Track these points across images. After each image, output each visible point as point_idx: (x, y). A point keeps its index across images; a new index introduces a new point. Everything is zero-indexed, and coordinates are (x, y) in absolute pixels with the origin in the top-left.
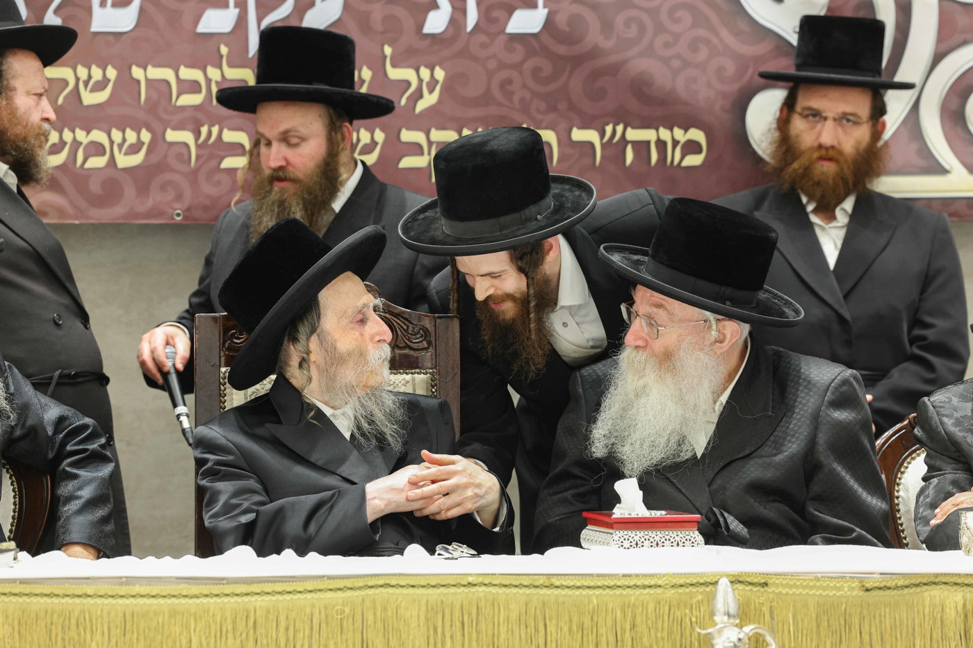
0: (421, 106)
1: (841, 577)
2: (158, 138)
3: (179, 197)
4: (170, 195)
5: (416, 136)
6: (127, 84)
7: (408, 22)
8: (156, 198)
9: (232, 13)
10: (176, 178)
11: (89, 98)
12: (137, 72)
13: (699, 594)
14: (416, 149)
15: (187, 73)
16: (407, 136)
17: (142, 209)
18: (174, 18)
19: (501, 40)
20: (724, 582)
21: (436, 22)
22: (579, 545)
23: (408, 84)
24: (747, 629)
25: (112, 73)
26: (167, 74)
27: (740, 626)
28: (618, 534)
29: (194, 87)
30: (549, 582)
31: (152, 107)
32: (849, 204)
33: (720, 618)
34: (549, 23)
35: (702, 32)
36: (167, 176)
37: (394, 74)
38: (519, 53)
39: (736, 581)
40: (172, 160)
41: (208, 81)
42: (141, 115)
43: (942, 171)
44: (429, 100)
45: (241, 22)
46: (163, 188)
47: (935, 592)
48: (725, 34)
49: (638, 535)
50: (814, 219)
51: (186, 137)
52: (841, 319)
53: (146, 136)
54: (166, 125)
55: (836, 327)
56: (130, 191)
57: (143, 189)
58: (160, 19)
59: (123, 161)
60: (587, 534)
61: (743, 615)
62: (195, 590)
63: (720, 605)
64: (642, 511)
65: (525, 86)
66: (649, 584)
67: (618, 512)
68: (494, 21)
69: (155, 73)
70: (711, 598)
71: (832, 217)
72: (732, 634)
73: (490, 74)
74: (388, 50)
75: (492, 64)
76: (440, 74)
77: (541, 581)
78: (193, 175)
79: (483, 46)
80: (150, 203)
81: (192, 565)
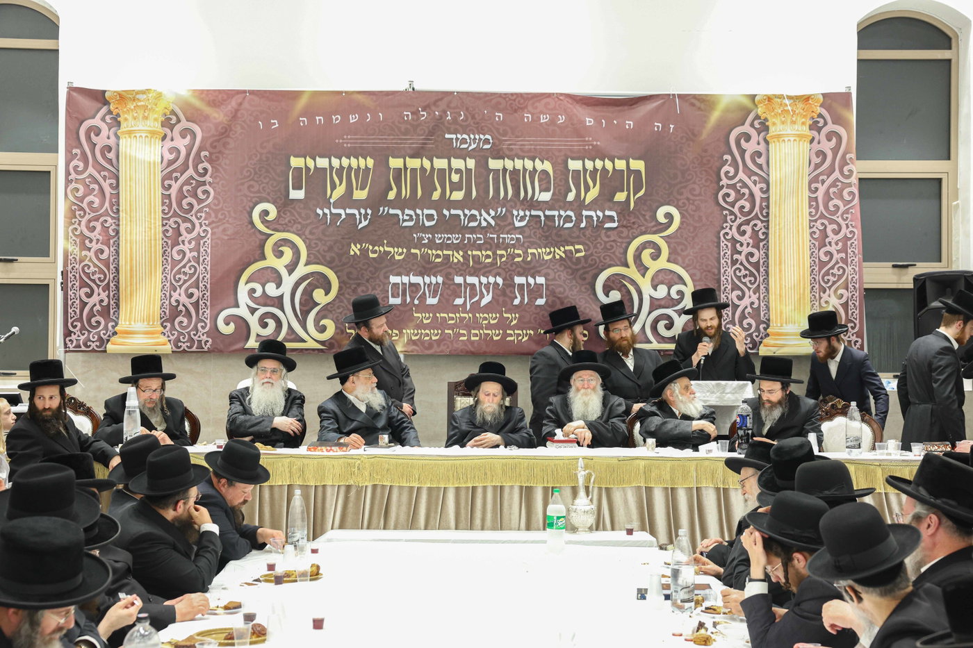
0: (512, 324)
1: (613, 457)
2: (443, 332)
3: (448, 347)
4: (446, 346)
5: (511, 332)
6: (435, 317)
7: (509, 302)
8: (442, 347)
9: (463, 299)
10: (448, 343)
11: (425, 322)
12: (438, 315)
13: (574, 462)
14: (511, 335)
15: (451, 315)
16: (508, 332)
17: (438, 350)
18: (448, 301)
19: (533, 307)
20: (581, 459)
21: (517, 302)
22: (546, 446)
23: (509, 318)
24: (587, 472)
25: (431, 315)
26: (446, 315)
27: (585, 471)
28: (555, 444)
29: (452, 319)
30: (535, 458)
31: (441, 324)
32: (631, 353)
33: (579, 469)
34: (546, 302)
35: (587, 305)
36: (445, 342)
37: (505, 315)
38: (538, 310)
39: (584, 458)
40: (446, 338)
41: (456, 317)
42: (438, 326)
43: (651, 343)
44: (514, 322)
45: (465, 302)
46: (444, 345)
47: (637, 461)
48: (593, 305)
49: (560, 444)
50: (623, 357)
51: (450, 332)
52: (638, 385)
53: (440, 332)
54: (445, 329)
55: (637, 387)
56: (435, 346)
57: (439, 345)
58: (444, 301)
59: (434, 338)
60: (548, 443)
61: (586, 467)
62: (441, 458)
63: (579, 465)
64: (562, 438)
65: (540, 319)
66: (561, 458)
67: (556, 438)
68: (532, 302)
69: (442, 315)
70: (577, 462)
71: (628, 357)
72: (583, 473)
73: (531, 316)
74: (504, 309)
75: (531, 313)
76: (517, 315)
77: (532, 458)
78: (452, 342)
79: (529, 308)
80: (440, 349)
81: (443, 451)
